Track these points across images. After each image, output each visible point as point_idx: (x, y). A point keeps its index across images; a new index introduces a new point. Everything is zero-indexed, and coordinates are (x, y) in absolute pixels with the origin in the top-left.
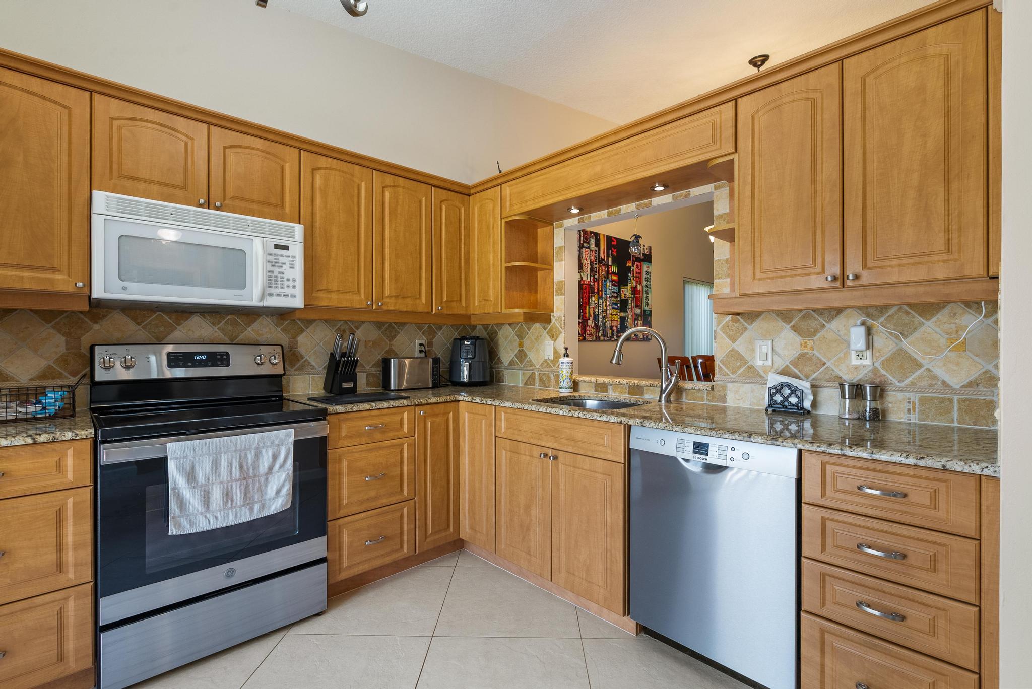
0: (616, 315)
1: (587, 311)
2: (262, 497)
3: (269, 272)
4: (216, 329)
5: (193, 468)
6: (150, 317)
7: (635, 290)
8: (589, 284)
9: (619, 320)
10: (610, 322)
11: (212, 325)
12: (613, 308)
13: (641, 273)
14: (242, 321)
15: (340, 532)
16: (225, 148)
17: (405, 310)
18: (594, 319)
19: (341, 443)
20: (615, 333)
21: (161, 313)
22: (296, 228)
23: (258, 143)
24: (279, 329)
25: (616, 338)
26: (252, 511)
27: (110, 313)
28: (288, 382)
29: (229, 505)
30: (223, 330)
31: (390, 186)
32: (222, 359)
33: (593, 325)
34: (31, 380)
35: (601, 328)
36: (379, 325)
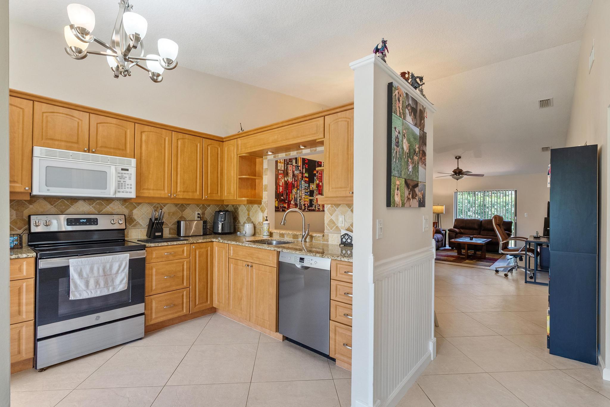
0: (307, 198)
1: (290, 196)
2: (113, 284)
3: (119, 181)
4: (91, 207)
5: (81, 270)
6: (58, 201)
7: (318, 186)
8: (292, 183)
9: (309, 201)
10: (304, 202)
11: (89, 205)
12: (305, 195)
13: (322, 177)
14: (104, 203)
15: (151, 302)
16: (97, 124)
17: (188, 198)
18: (295, 200)
19: (152, 261)
20: (306, 208)
21: (63, 200)
22: (132, 160)
23: (114, 121)
24: (123, 207)
25: (307, 210)
26: (108, 290)
27: (38, 200)
28: (128, 233)
29: (98, 287)
30: (94, 207)
31: (181, 139)
32: (94, 222)
33: (294, 203)
35: (299, 205)
36: (176, 205)
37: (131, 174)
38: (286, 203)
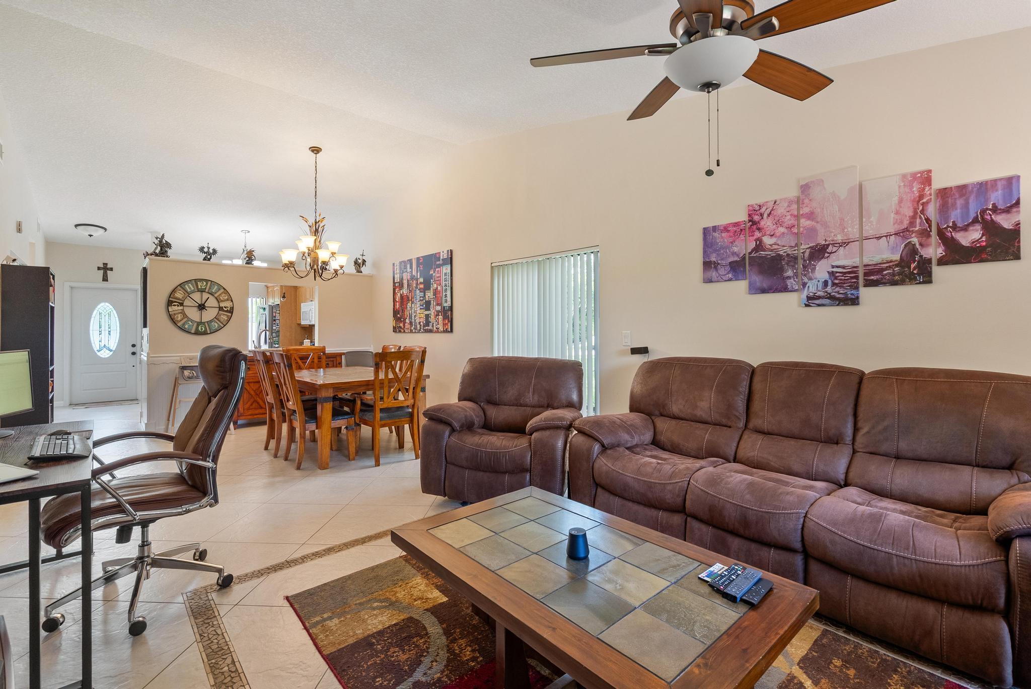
0: (422, 314)
7: (436, 292)
9: (424, 317)
10: (419, 319)
12: (420, 309)
13: (440, 277)
18: (409, 318)
20: (422, 327)
33: (409, 322)
35: (413, 324)
38: (401, 321)
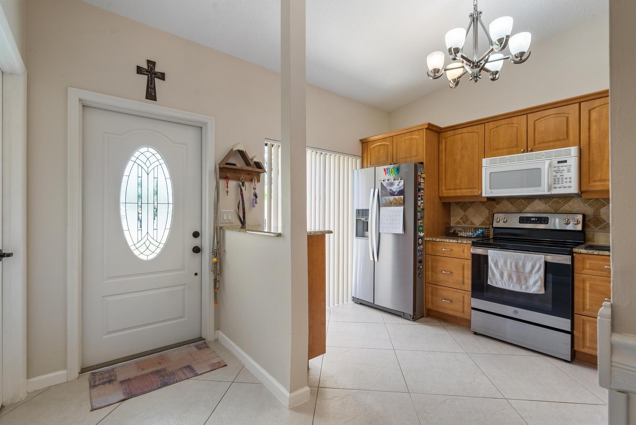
2: (526, 283)
3: (554, 176)
4: (547, 206)
5: (497, 261)
11: (545, 204)
14: (562, 201)
15: (584, 323)
16: (535, 121)
19: (584, 272)
21: (522, 200)
22: (572, 149)
24: (586, 205)
26: (521, 288)
29: (511, 280)
30: (551, 206)
32: (545, 221)
34: (479, 225)
37: (570, 166)
